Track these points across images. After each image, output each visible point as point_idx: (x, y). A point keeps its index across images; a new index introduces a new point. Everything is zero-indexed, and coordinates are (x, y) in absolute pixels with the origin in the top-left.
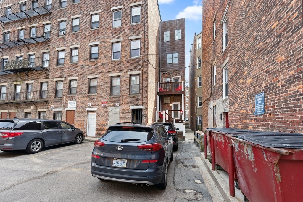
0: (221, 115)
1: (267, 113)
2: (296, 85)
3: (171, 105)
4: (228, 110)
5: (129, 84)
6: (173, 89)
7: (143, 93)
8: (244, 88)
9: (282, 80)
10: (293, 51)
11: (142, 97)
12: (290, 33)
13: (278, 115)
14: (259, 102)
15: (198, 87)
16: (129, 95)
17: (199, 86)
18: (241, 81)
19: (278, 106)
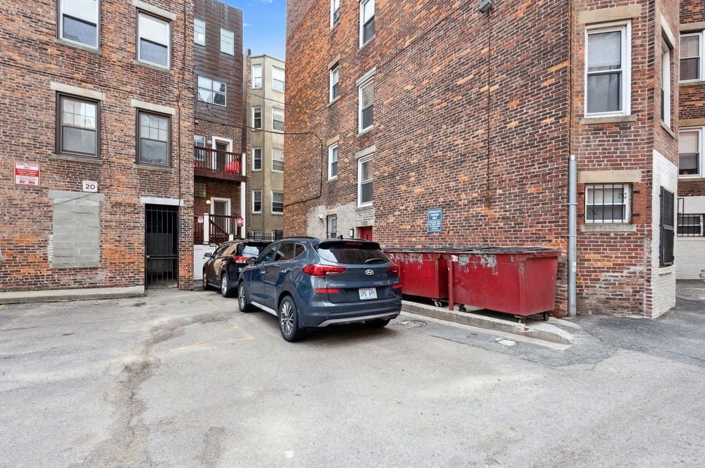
0: (353, 230)
1: (445, 230)
2: (478, 207)
3: (208, 202)
4: (371, 223)
5: (134, 134)
6: (214, 166)
7: (182, 167)
8: (408, 197)
9: (465, 199)
10: (478, 176)
11: (180, 176)
12: (475, 158)
13: (458, 232)
14: (434, 218)
15: (253, 169)
16: (134, 166)
17: (255, 168)
18: (403, 188)
19: (459, 224)
